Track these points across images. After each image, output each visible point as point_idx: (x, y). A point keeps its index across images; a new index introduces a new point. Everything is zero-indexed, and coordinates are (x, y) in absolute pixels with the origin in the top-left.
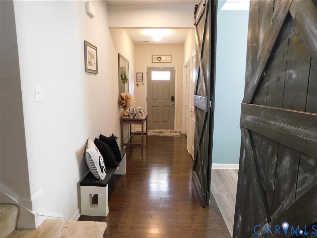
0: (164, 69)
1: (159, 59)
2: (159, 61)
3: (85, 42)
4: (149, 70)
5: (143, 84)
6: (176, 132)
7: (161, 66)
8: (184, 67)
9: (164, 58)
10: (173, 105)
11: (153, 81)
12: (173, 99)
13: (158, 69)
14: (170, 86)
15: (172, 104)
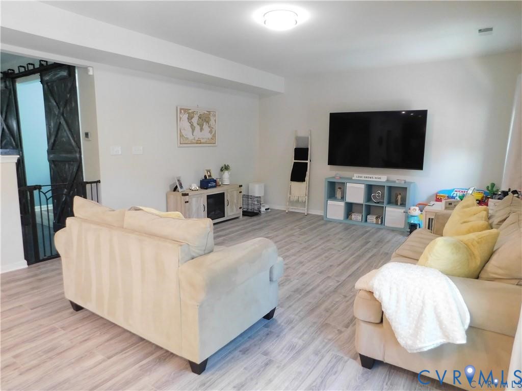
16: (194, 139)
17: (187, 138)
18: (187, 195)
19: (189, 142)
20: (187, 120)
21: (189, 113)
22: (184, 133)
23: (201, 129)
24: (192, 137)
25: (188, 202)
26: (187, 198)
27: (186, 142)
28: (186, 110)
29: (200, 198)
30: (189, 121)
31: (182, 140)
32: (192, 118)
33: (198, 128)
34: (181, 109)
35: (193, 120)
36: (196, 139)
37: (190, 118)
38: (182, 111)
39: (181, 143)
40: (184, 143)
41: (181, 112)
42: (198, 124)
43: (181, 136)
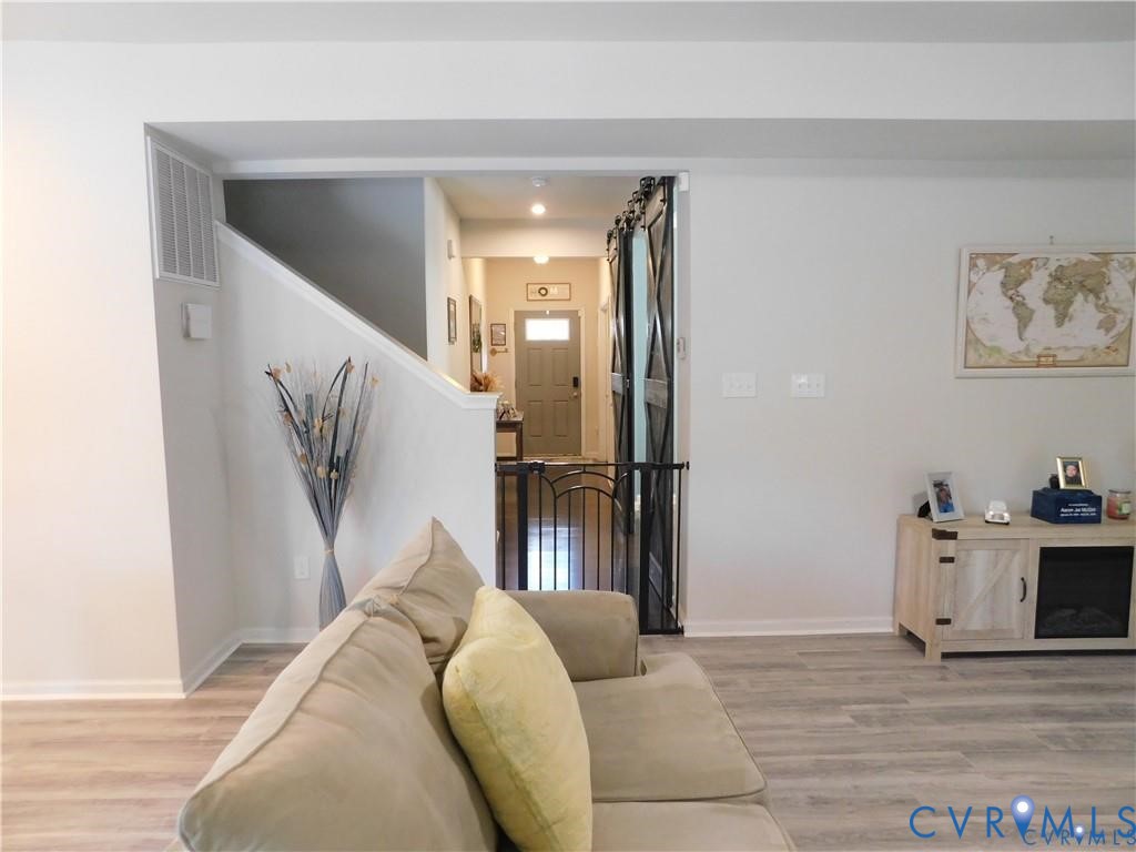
0: (555, 315)
1: (543, 291)
2: (541, 298)
3: (449, 299)
4: (521, 318)
5: (506, 351)
6: (584, 459)
7: (548, 307)
8: (599, 311)
9: (553, 291)
10: (578, 397)
11: (530, 342)
12: (576, 382)
13: (540, 315)
14: (567, 353)
15: (575, 394)
16: (1027, 349)
17: (998, 350)
18: (953, 536)
19: (1004, 363)
20: (998, 289)
21: (1007, 267)
22: (981, 331)
23: (1062, 318)
24: (1021, 346)
25: (951, 560)
26: (949, 548)
27: (991, 361)
28: (992, 259)
29: (1007, 553)
30: (1005, 294)
31: (972, 354)
32: (1020, 283)
33: (1045, 314)
34: (973, 258)
35: (1024, 289)
36: (1037, 350)
37: (1012, 284)
38: (981, 263)
39: (970, 363)
40: (982, 363)
41: (973, 266)
42: (1046, 301)
43: (971, 341)
